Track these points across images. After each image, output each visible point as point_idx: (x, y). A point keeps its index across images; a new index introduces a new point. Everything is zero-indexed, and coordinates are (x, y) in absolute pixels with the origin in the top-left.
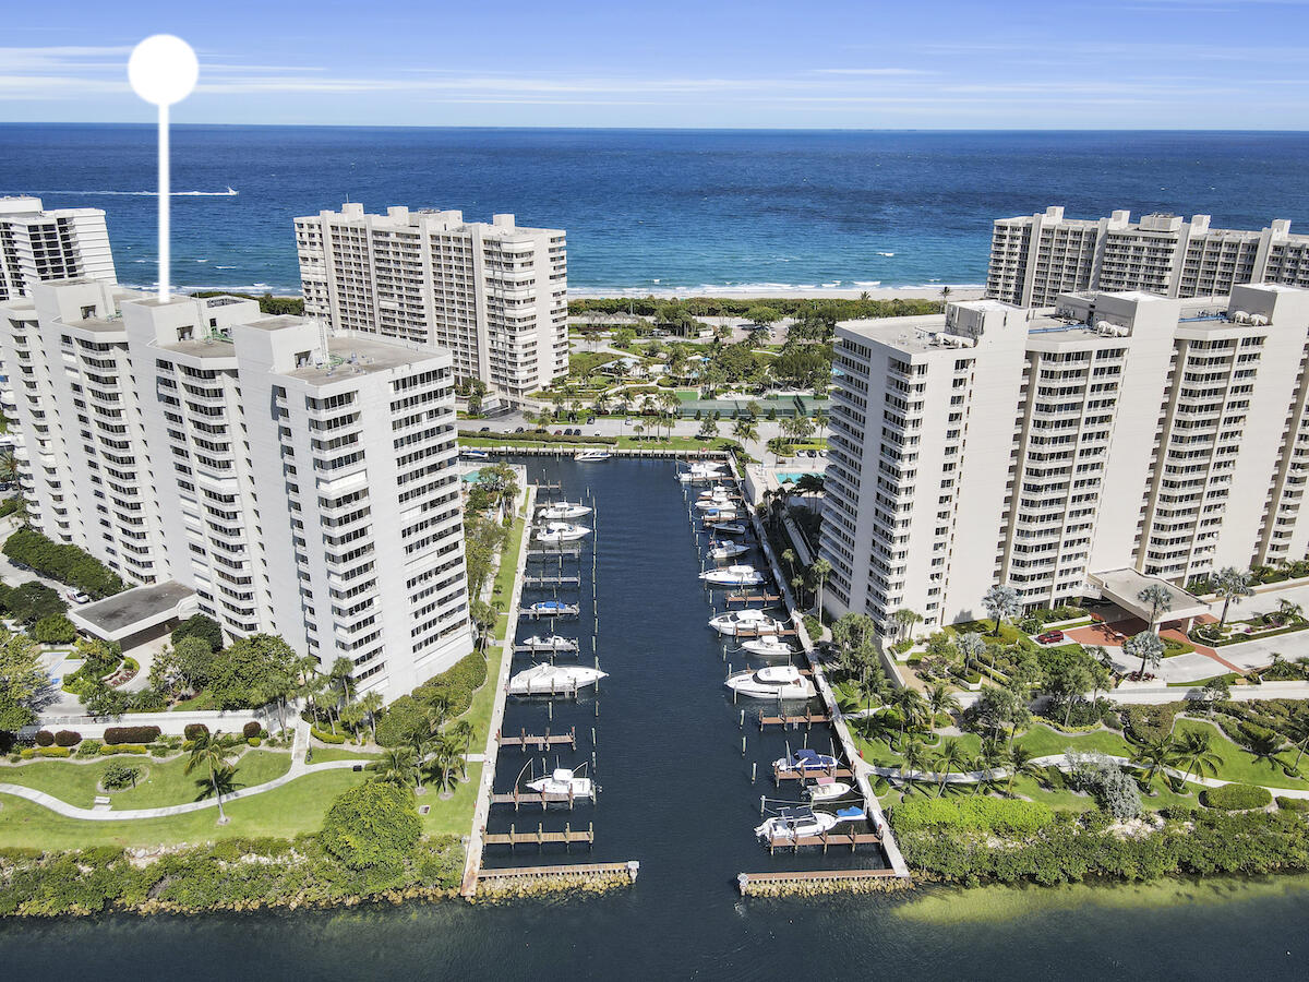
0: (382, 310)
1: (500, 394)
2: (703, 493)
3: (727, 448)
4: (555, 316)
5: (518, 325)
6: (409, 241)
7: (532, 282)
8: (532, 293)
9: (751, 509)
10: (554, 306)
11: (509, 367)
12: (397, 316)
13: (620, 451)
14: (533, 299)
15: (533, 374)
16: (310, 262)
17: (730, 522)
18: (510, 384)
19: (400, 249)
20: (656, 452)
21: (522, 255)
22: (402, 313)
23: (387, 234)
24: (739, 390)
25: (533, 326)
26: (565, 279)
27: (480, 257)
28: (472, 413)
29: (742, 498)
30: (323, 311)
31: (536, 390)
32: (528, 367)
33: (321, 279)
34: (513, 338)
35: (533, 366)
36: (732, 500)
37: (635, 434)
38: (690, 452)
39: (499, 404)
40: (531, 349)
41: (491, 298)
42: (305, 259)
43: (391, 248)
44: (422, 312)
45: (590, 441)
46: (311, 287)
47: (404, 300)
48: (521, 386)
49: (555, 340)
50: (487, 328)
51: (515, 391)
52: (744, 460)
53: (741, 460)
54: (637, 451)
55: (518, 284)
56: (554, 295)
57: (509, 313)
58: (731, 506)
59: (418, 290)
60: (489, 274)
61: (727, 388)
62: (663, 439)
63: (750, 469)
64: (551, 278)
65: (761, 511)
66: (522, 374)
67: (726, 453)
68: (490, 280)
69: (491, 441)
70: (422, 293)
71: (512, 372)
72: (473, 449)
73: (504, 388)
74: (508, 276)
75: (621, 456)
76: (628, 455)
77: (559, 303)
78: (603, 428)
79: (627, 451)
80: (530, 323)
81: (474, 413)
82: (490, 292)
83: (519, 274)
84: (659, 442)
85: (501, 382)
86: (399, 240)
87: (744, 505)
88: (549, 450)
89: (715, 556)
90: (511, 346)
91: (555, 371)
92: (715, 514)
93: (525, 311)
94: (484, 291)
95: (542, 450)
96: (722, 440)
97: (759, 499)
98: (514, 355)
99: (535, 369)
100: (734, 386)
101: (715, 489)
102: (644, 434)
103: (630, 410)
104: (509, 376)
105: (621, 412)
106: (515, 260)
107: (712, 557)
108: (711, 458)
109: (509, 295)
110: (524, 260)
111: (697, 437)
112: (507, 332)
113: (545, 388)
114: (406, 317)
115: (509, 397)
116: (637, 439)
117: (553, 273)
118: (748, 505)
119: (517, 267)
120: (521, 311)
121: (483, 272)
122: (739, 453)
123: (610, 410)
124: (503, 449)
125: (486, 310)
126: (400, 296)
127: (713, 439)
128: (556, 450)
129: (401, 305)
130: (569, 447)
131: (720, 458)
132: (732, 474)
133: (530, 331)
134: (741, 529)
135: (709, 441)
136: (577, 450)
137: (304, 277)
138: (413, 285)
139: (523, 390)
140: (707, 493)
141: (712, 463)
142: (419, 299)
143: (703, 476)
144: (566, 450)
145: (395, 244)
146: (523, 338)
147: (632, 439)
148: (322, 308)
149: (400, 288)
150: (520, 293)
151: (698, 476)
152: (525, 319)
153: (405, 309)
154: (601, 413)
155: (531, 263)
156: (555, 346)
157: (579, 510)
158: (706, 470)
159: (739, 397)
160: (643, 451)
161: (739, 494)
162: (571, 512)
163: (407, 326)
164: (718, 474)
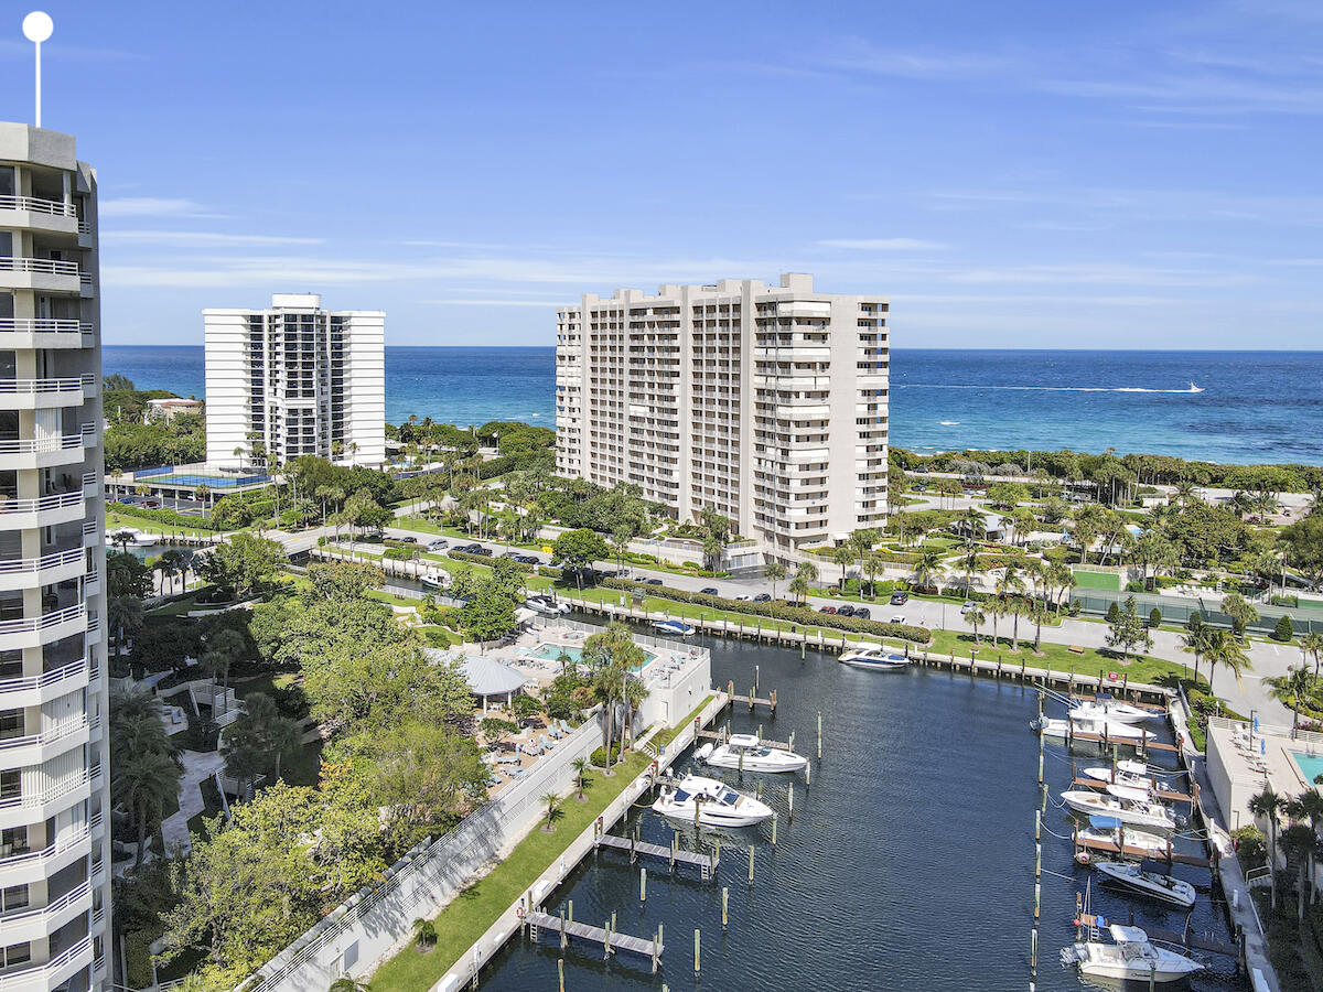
0: (633, 418)
1: (764, 546)
2: (1088, 771)
3: (1170, 682)
4: (863, 428)
5: (794, 431)
6: (667, 318)
7: (825, 366)
8: (822, 384)
9: (1220, 840)
10: (862, 411)
11: (778, 501)
12: (646, 426)
13: (932, 656)
14: (825, 394)
15: (817, 517)
16: (566, 362)
17: (1148, 865)
18: (779, 530)
19: (657, 331)
20: (1005, 667)
21: (809, 321)
22: (651, 421)
23: (643, 311)
24: (1209, 582)
25: (823, 438)
26: (886, 371)
27: (750, 329)
28: (709, 567)
29: (1196, 800)
30: (574, 426)
31: (823, 544)
32: (808, 503)
33: (575, 382)
34: (785, 452)
35: (819, 503)
36: (1166, 803)
37: (969, 629)
38: (1080, 678)
39: (761, 562)
40: (818, 474)
41: (760, 392)
42: (562, 358)
43: (647, 330)
44: (675, 418)
45: (879, 631)
46: (566, 394)
47: (656, 403)
48: (793, 532)
49: (862, 467)
50: (754, 439)
51: (785, 541)
52: (1205, 710)
53: (1200, 708)
54: (966, 661)
55: (798, 365)
56: (866, 393)
57: (782, 412)
58: (1159, 817)
59: (671, 386)
60: (760, 354)
61: (1183, 577)
62: (1026, 645)
63: (1219, 732)
64: (861, 365)
65: (1249, 852)
66: (796, 513)
67: (1167, 691)
68: (761, 364)
69: (706, 611)
70: (676, 391)
71: (783, 510)
72: (671, 618)
73: (769, 535)
74: (784, 355)
75: (932, 665)
76: (947, 667)
77: (872, 407)
78: (916, 613)
79: (946, 658)
80: (818, 431)
81: (711, 567)
82: (760, 382)
83: (801, 350)
84: (1016, 651)
85: (767, 526)
86: (657, 318)
87: (1198, 821)
88: (798, 636)
89: (1086, 967)
90: (783, 466)
91: (861, 518)
92: (1108, 831)
93: (807, 410)
94: (753, 380)
95: (786, 635)
96: (1160, 664)
97: (1242, 817)
98: (786, 481)
99: (822, 509)
100: (1199, 575)
101: (1122, 765)
102: (986, 629)
103: (978, 590)
104: (777, 515)
105: (960, 592)
106: (795, 327)
107: (1075, 965)
108: (1125, 695)
109: (784, 384)
110: (811, 329)
111: (1104, 653)
112: (779, 443)
113: (840, 543)
114: (656, 427)
115: (776, 550)
116: (972, 639)
117: (864, 358)
118: (1211, 824)
119: (798, 339)
120: (798, 410)
121: (753, 352)
122: (1195, 694)
123: (940, 587)
124: (719, 624)
125: (754, 411)
126: (652, 397)
127: (1139, 659)
128: (811, 639)
129: (652, 409)
130: (836, 636)
131: (1147, 698)
132: (1173, 738)
133: (818, 444)
134: (1184, 894)
135: (1127, 663)
136: (849, 644)
137: (560, 381)
138: (666, 380)
139: (797, 541)
140: (1101, 773)
141: (1127, 707)
142: (673, 399)
143: (1098, 730)
144: (829, 641)
145: (652, 324)
146: (801, 453)
147: (963, 638)
148: (574, 420)
149: (651, 385)
150: (801, 381)
151: (1087, 730)
152: (808, 424)
153: (657, 415)
154: (923, 590)
155: (824, 337)
156: (863, 477)
157: (780, 758)
158: (1113, 721)
159: (1208, 594)
160: (979, 663)
161: (1188, 790)
162: (760, 760)
163: (656, 439)
164: (1138, 732)
